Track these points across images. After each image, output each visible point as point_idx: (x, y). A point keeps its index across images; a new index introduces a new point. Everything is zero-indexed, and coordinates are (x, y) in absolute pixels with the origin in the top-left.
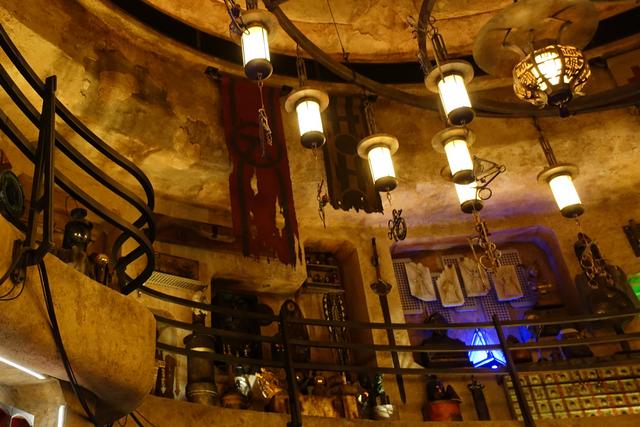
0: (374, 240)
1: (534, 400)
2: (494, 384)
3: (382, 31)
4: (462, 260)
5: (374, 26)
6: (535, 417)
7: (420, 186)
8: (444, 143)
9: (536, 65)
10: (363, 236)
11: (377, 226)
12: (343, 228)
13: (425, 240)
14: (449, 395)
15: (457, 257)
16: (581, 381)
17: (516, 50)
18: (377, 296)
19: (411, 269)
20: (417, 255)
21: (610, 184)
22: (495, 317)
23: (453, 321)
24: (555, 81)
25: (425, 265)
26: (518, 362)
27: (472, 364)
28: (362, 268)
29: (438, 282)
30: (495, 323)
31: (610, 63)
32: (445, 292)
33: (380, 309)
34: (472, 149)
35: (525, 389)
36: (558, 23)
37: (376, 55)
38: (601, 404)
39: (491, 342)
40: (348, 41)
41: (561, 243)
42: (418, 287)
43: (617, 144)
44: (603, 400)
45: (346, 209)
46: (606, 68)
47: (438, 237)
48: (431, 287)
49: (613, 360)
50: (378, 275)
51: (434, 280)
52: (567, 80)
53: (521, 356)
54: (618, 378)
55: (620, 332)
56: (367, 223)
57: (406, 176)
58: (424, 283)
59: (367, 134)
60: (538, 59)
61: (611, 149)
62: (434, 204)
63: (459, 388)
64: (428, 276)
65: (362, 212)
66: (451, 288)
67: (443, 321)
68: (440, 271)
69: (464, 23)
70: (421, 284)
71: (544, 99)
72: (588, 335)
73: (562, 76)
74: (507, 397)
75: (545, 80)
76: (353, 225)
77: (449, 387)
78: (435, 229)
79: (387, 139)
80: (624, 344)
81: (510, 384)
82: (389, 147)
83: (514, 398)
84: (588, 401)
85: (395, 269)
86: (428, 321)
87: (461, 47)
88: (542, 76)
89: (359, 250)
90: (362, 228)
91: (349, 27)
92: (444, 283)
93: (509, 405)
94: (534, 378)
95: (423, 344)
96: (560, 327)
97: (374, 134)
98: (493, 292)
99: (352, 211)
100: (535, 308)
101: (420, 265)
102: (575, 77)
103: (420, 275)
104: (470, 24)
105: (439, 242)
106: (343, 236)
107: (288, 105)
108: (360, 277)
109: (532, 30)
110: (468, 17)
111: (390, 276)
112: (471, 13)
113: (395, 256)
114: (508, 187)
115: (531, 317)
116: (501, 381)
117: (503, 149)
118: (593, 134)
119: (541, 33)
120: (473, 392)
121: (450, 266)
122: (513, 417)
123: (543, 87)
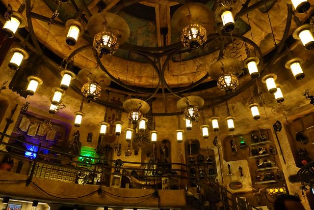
0: (17, 105)
1: (37, 171)
2: (28, 163)
3: (63, 45)
4: (42, 123)
5: (61, 42)
6: (34, 176)
7: (43, 96)
8: (56, 91)
9: (90, 86)
10: (15, 102)
11: (21, 101)
12: (8, 96)
13: (35, 112)
14: (11, 163)
15: (41, 122)
16: (53, 169)
17: (89, 79)
18: (6, 123)
19: (24, 119)
20: (29, 116)
21: (92, 121)
22: (41, 144)
23: (27, 141)
24: (91, 93)
25: (30, 120)
26: (39, 159)
27: (25, 155)
28: (7, 112)
29: (31, 127)
30: (40, 146)
31: (110, 93)
32: (31, 131)
33: (5, 127)
34: (63, 97)
35: (36, 167)
36: (101, 79)
37: (57, 51)
38: (54, 177)
39: (35, 151)
40: (51, 41)
41: (72, 131)
42: (23, 126)
43: (100, 113)
44: (56, 176)
45: (13, 91)
46: (109, 93)
47: (40, 114)
48: (27, 127)
49: (65, 166)
50: (11, 116)
51: (30, 125)
52: (94, 94)
53: (41, 157)
54: (63, 171)
55: (71, 159)
56: (18, 98)
57: (41, 91)
58: (26, 125)
59: (35, 75)
60: (91, 85)
61: (98, 113)
62: (45, 104)
63: (16, 161)
64: (29, 123)
65: (19, 95)
66: (33, 130)
67: (24, 139)
68: (34, 124)
69: (86, 60)
70: (24, 125)
71: (87, 95)
72: (63, 158)
73: (94, 92)
74: (30, 168)
75: (90, 91)
76: (13, 96)
77: (12, 160)
78: (40, 111)
79: (40, 80)
80: (70, 163)
81: (33, 164)
82: (39, 82)
83: (31, 169)
84: (51, 175)
85: (19, 117)
86: (19, 137)
87: (81, 66)
88: (90, 90)
89: (10, 105)
90: (16, 99)
91: (54, 37)
92: (32, 128)
93: (29, 170)
94: (41, 165)
95: (12, 144)
96: (57, 153)
97: (37, 76)
98: (45, 136)
99: (15, 93)
100: (54, 145)
101: (28, 119)
102: (96, 95)
103: (26, 122)
104: (87, 61)
105: (39, 115)
106: (7, 98)
107: (12, 50)
108: (4, 114)
109: (95, 77)
110: (88, 59)
111: (15, 118)
112: (89, 58)
113: (21, 113)
114: (68, 110)
115: (51, 147)
116: (30, 163)
117: (74, 99)
118: (96, 107)
119: (97, 79)
120: (20, 163)
121: (37, 124)
122: (28, 174)
123: (88, 92)
